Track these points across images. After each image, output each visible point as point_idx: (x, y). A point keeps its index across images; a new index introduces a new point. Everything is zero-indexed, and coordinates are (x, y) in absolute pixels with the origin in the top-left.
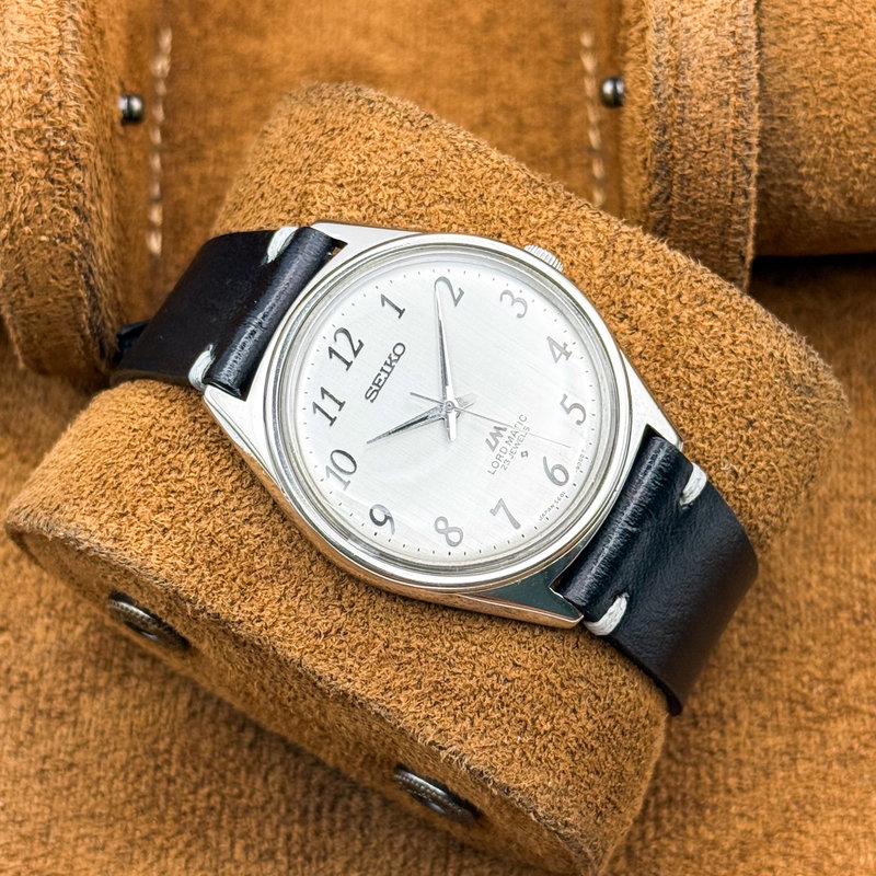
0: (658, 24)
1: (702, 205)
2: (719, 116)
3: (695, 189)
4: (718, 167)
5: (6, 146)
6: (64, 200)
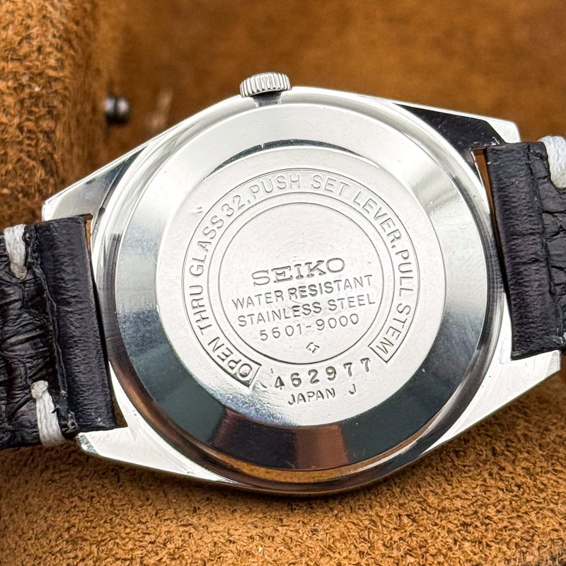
6: (33, 150)
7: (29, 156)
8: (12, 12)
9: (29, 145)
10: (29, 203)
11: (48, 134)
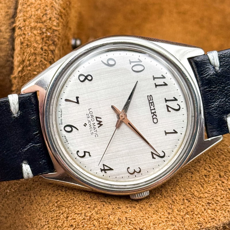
5: (26, 33)
6: (46, 57)
7: (45, 60)
8: (40, 4)
9: (45, 55)
11: (53, 52)
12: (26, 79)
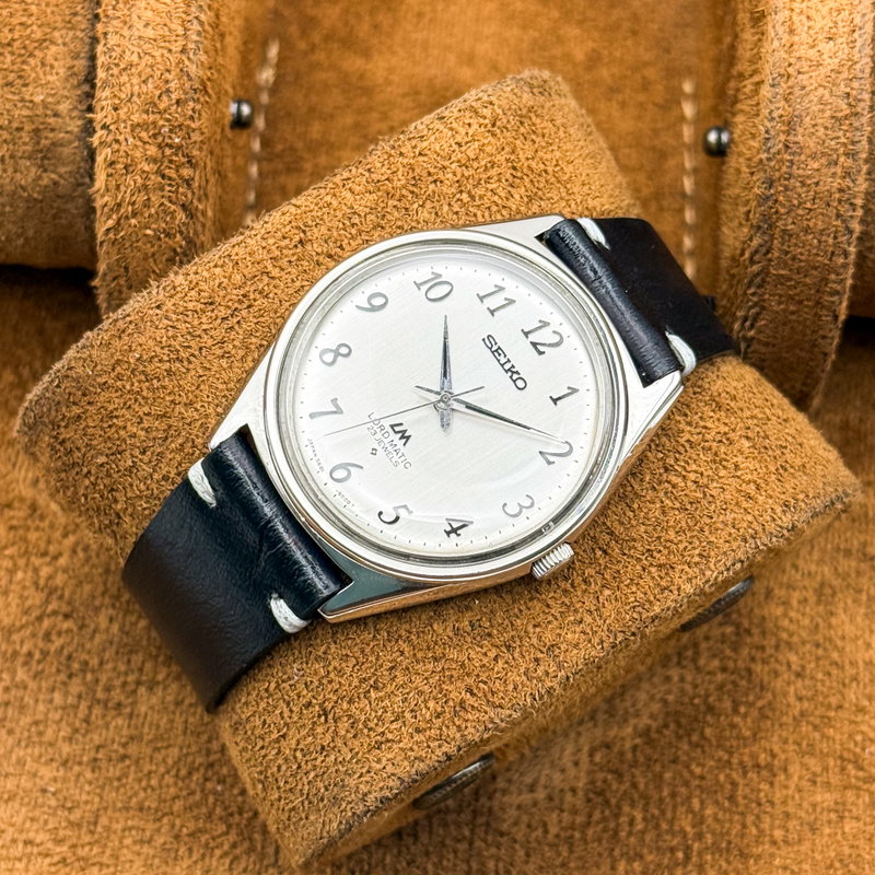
0: (773, 79)
1: (801, 261)
2: (826, 175)
3: (796, 245)
4: (820, 226)
5: (121, 138)
6: (173, 195)
7: (170, 202)
8: (152, 66)
9: (169, 191)
10: (171, 242)
11: (188, 182)
12: (127, 246)
